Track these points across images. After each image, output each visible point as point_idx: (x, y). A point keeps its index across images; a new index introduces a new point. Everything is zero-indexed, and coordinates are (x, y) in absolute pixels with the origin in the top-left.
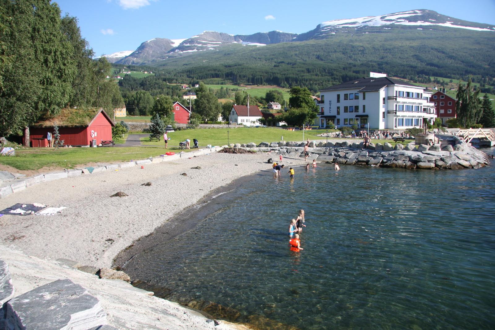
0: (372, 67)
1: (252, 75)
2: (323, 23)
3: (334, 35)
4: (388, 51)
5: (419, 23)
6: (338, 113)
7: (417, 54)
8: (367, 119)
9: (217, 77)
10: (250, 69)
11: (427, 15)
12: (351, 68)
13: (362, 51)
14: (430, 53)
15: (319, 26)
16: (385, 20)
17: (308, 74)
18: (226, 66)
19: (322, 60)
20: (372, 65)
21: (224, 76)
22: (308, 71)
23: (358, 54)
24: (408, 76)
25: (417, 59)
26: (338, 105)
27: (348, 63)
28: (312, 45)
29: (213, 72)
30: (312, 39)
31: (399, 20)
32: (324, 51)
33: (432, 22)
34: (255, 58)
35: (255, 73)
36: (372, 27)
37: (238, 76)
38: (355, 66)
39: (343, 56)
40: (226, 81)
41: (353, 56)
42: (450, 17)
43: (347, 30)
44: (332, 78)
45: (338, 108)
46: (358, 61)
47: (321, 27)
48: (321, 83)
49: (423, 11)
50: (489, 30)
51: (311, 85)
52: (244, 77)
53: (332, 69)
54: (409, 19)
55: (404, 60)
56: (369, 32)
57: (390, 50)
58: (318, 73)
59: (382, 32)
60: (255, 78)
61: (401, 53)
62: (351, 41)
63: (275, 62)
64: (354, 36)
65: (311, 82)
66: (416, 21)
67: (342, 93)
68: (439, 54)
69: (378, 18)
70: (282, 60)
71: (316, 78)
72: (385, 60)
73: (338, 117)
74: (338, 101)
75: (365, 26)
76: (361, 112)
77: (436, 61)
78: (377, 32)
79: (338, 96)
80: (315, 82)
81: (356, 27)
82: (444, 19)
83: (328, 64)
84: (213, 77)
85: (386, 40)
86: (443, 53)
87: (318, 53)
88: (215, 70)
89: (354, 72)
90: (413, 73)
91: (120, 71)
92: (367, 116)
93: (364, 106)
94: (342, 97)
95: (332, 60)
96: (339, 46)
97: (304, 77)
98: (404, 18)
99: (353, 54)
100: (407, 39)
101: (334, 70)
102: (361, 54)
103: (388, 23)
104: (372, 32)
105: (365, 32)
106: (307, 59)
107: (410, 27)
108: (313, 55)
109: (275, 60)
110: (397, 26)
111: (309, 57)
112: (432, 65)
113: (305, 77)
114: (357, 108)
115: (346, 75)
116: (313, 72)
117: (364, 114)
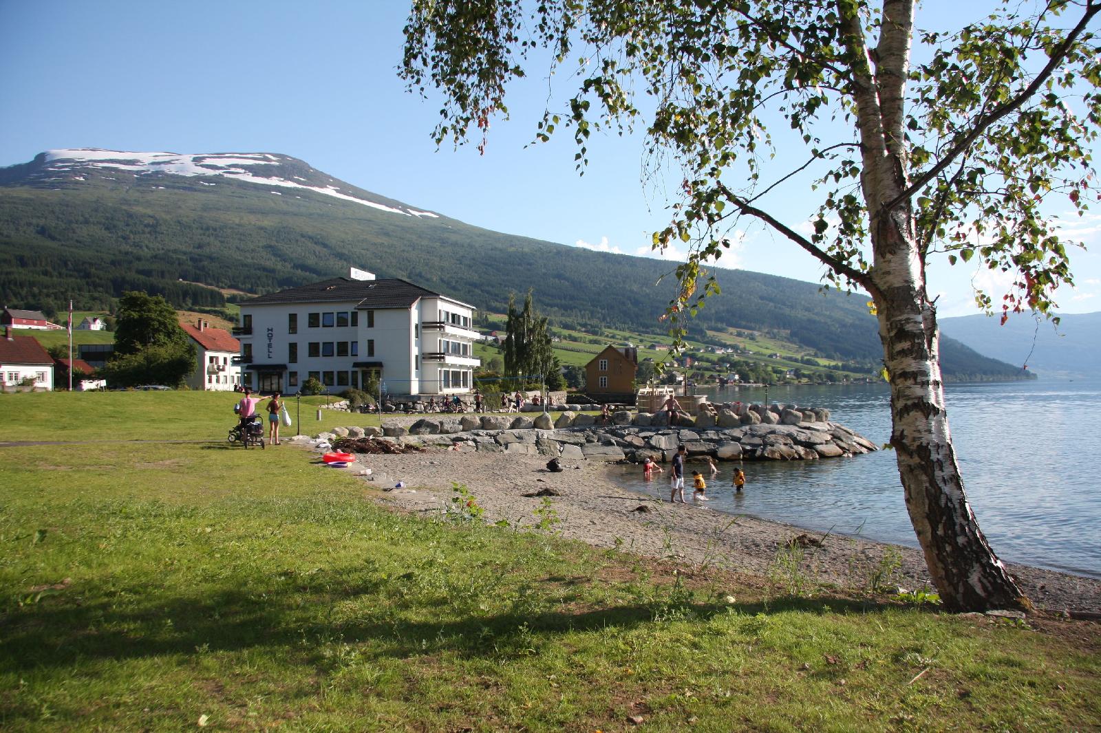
0: (179, 264)
2: (54, 151)
3: (81, 183)
4: (211, 231)
5: (274, 181)
6: (293, 358)
7: (273, 243)
8: (379, 372)
11: (289, 168)
12: (130, 262)
13: (152, 226)
14: (300, 243)
15: (41, 157)
16: (202, 166)
17: (21, 269)
19: (53, 238)
20: (179, 259)
22: (22, 262)
23: (144, 233)
24: (260, 288)
25: (275, 255)
26: (293, 338)
27: (120, 252)
28: (26, 199)
30: (22, 185)
31: (233, 170)
32: (58, 218)
33: (299, 182)
36: (173, 176)
38: (139, 259)
39: (106, 234)
41: (132, 236)
42: (333, 178)
43: (114, 176)
44: (88, 284)
45: (293, 348)
46: (145, 248)
47: (48, 159)
48: (62, 293)
49: (282, 157)
50: (401, 212)
51: (34, 296)
53: (84, 263)
54: (255, 170)
55: (248, 255)
56: (167, 187)
57: (215, 230)
58: (50, 269)
59: (195, 190)
61: (240, 240)
62: (125, 201)
64: (131, 191)
65: (36, 290)
66: (268, 176)
67: (303, 313)
68: (318, 248)
69: (187, 159)
71: (46, 279)
72: (207, 251)
73: (292, 367)
74: (293, 329)
75: (157, 173)
76: (363, 356)
77: (311, 261)
78: (184, 188)
79: (293, 318)
80: (45, 291)
81: (137, 172)
82: (323, 180)
83: (72, 250)
85: (205, 208)
86: (325, 246)
87: (42, 222)
89: (139, 272)
90: (270, 282)
92: (380, 365)
93: (371, 343)
94: (303, 321)
95: (77, 241)
96: (96, 210)
97: (12, 277)
98: (242, 167)
99: (131, 232)
100: (252, 211)
101: (91, 264)
102: (150, 233)
103: (210, 172)
104: (174, 188)
105: (157, 186)
106: (13, 233)
107: (256, 186)
108: (29, 224)
110: (230, 182)
111: (17, 229)
112: (305, 268)
113: (17, 276)
115: (123, 278)
116: (35, 265)
117: (371, 359)
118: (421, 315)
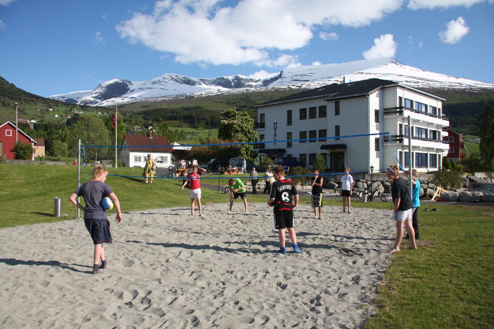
1: (211, 118)
6: (289, 145)
8: (343, 154)
9: (174, 120)
10: (210, 112)
18: (185, 109)
21: (182, 119)
26: (290, 129)
29: (170, 115)
34: (217, 102)
35: (214, 116)
37: (196, 118)
40: (183, 124)
45: (289, 134)
52: (203, 120)
60: (214, 121)
63: (237, 106)
67: (296, 109)
70: (245, 105)
73: (289, 151)
74: (289, 122)
76: (331, 141)
79: (289, 113)
84: (171, 120)
88: (173, 112)
91: (71, 110)
92: (344, 147)
93: (337, 128)
94: (296, 115)
109: (238, 104)
114: (323, 133)
117: (338, 142)
118: (382, 102)
